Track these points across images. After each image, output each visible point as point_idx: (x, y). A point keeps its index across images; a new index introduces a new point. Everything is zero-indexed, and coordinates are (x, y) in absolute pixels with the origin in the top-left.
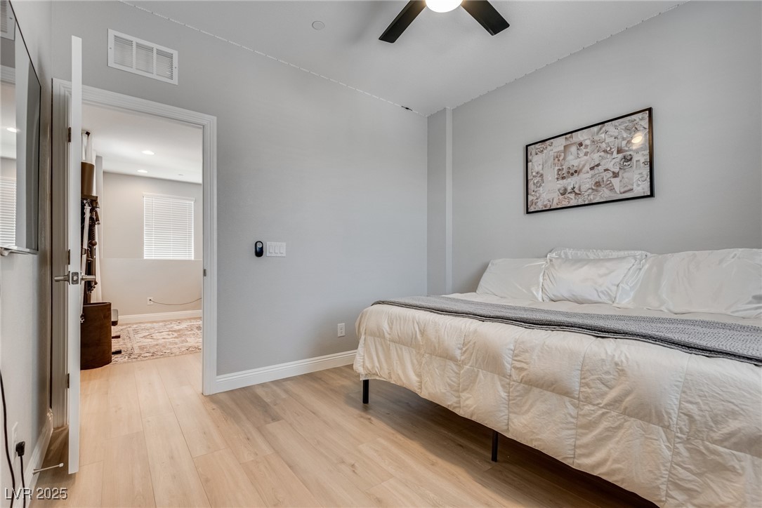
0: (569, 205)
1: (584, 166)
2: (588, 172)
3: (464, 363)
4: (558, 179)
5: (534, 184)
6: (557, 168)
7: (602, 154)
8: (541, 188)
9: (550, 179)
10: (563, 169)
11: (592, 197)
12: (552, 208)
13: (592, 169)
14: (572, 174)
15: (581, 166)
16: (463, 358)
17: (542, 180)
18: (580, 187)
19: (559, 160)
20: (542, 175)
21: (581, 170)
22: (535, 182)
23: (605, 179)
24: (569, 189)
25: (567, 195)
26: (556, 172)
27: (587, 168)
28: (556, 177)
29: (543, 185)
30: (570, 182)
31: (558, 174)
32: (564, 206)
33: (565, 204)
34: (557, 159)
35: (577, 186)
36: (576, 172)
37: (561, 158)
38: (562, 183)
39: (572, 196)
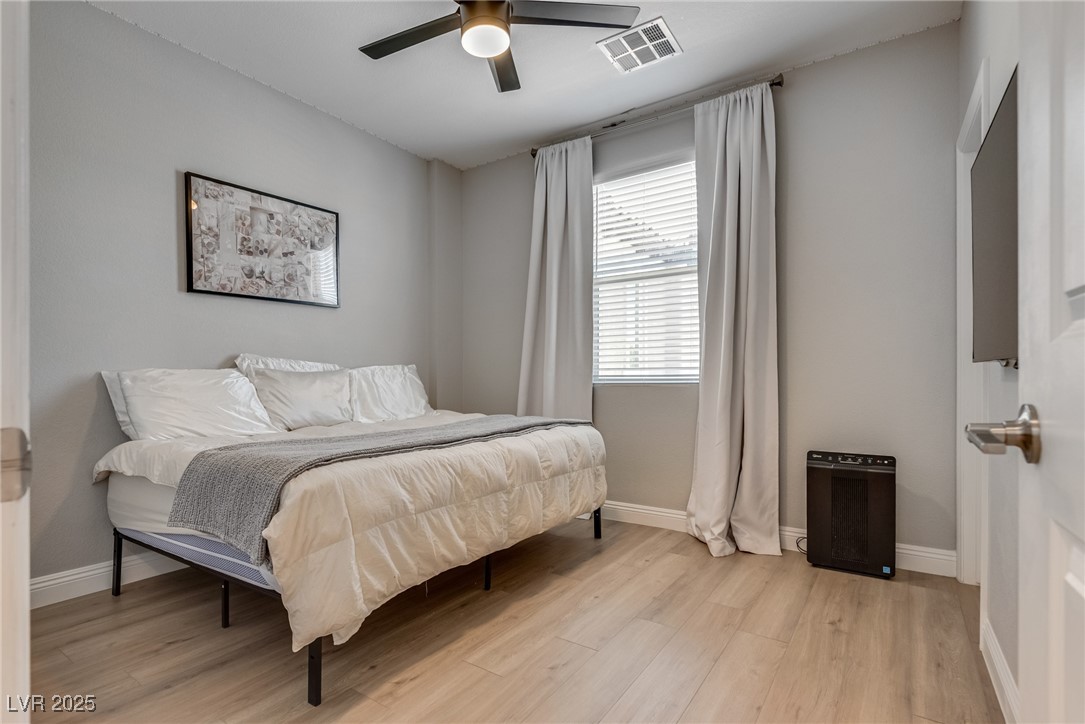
0: (257, 295)
1: (276, 247)
2: (280, 258)
3: (513, 486)
4: (241, 251)
5: (203, 245)
6: (240, 235)
7: (296, 241)
8: (215, 256)
9: (229, 246)
10: (250, 240)
11: (284, 291)
12: (233, 292)
13: (285, 255)
14: (261, 253)
15: (272, 246)
16: (510, 482)
17: (218, 243)
18: (270, 273)
19: (244, 224)
20: (216, 236)
21: (272, 251)
22: (206, 242)
23: (298, 273)
24: (258, 271)
25: (254, 279)
26: (239, 241)
27: (279, 252)
28: (239, 247)
29: (218, 251)
30: (259, 263)
31: (242, 244)
32: (251, 294)
33: (252, 291)
34: (240, 222)
35: (267, 272)
36: (266, 251)
37: (247, 223)
38: (247, 260)
39: (262, 283)
